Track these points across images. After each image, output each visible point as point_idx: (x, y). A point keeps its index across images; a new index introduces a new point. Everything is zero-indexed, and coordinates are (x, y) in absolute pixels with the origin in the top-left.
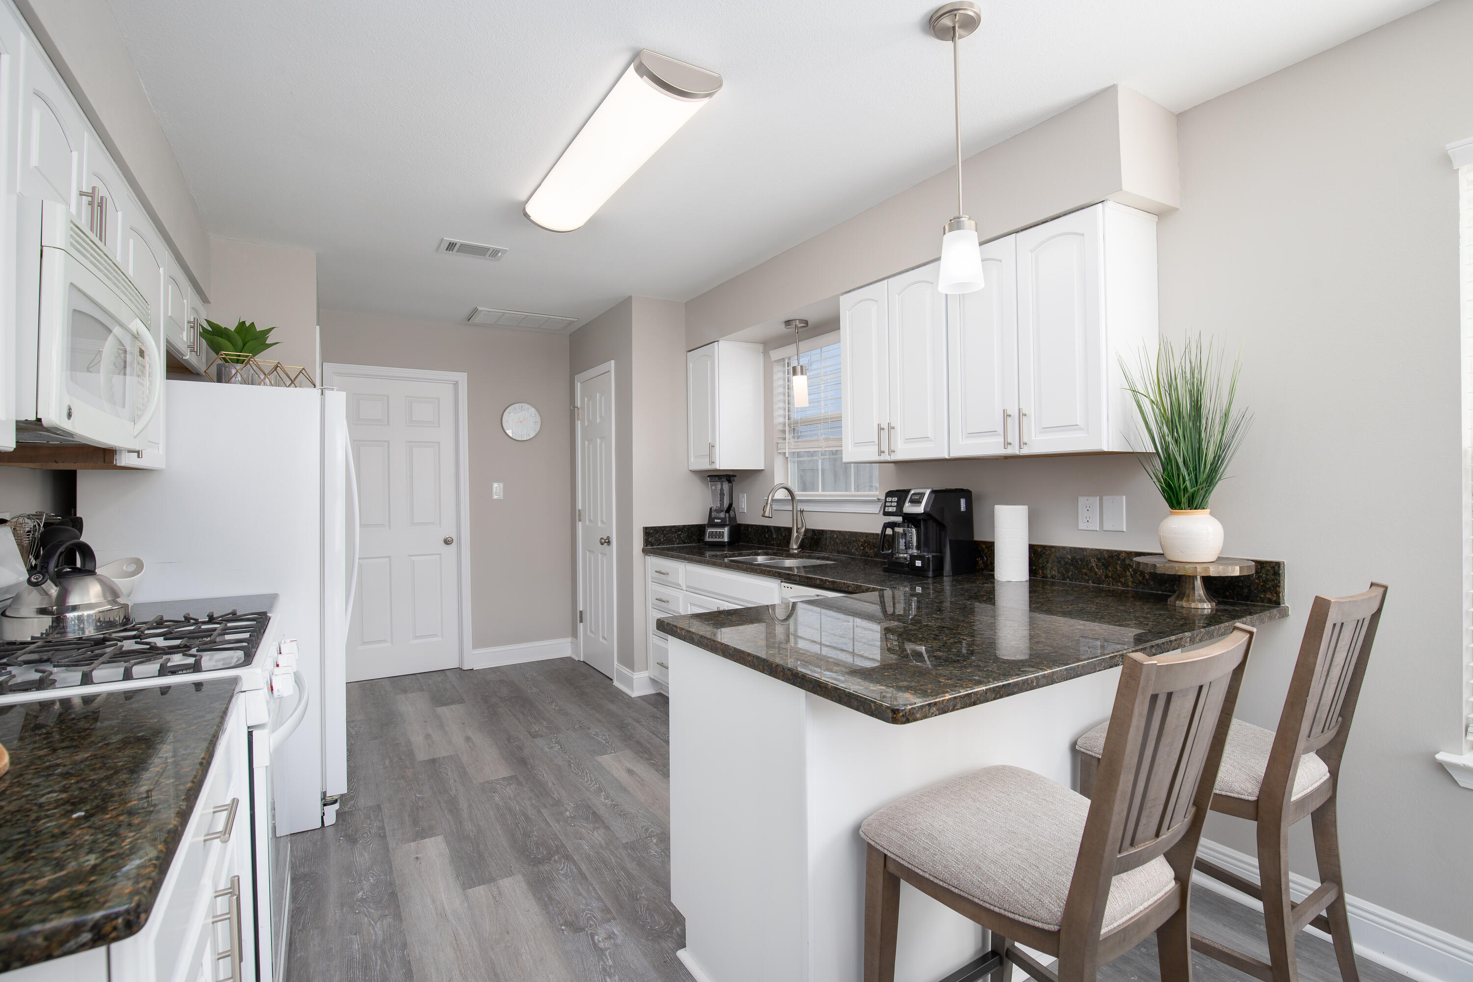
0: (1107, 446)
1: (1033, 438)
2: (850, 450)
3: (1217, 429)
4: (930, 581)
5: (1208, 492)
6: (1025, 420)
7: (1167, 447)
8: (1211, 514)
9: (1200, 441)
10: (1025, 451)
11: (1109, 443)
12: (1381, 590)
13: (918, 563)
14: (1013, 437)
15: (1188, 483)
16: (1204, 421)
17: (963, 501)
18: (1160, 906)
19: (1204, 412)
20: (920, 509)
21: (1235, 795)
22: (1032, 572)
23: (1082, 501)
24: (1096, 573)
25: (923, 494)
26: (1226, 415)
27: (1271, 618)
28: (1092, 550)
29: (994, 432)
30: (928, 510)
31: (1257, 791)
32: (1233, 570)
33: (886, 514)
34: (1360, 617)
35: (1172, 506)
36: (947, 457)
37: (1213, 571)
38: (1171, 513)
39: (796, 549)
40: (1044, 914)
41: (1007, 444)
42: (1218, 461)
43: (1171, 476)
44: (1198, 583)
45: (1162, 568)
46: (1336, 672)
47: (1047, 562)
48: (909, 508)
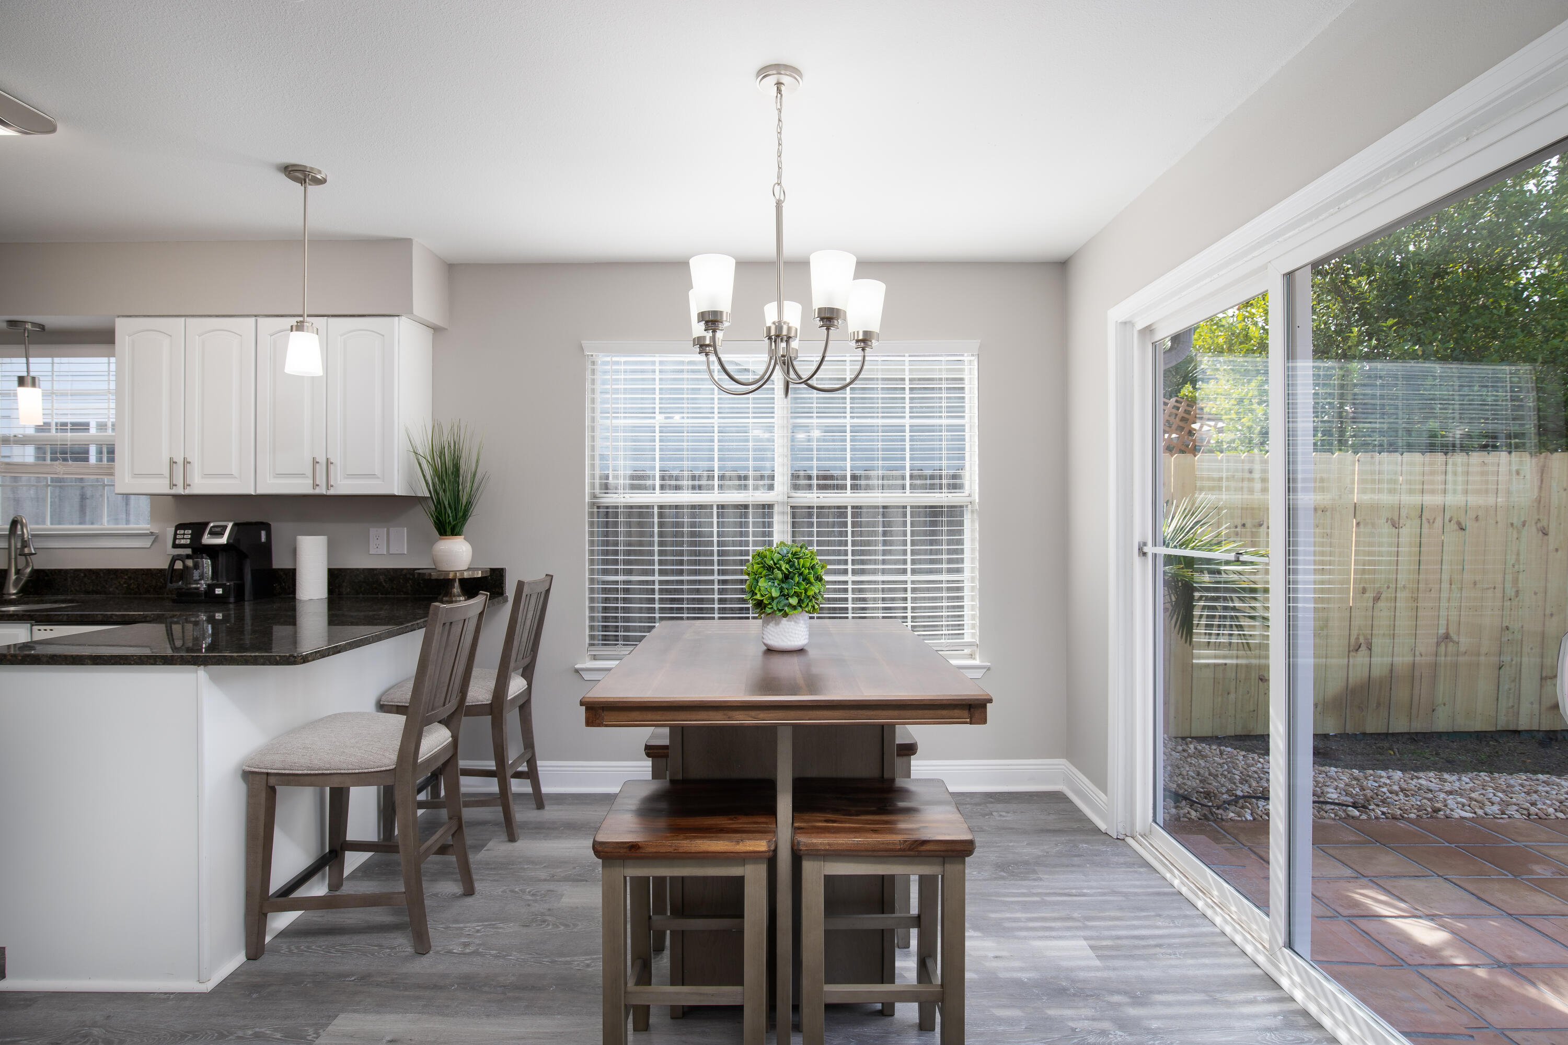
0: (396, 492)
1: (339, 482)
2: (127, 481)
3: (469, 485)
4: (231, 606)
5: (463, 525)
6: (332, 467)
7: (438, 494)
8: (465, 539)
9: (458, 491)
10: (332, 492)
11: (397, 489)
12: (550, 578)
13: (219, 591)
14: (321, 480)
15: (451, 518)
16: (461, 478)
17: (263, 533)
18: (444, 749)
19: (461, 471)
20: (223, 540)
21: (480, 703)
22: (331, 591)
23: (373, 531)
24: (384, 587)
25: (225, 527)
26: (474, 475)
27: (498, 603)
28: (381, 569)
29: (302, 475)
30: (231, 541)
31: (491, 698)
32: (478, 574)
33: (175, 546)
34: (539, 591)
35: (441, 534)
36: (253, 493)
37: (466, 575)
38: (441, 539)
39: (14, 594)
40: (387, 761)
41: (315, 485)
42: (469, 504)
43: (440, 513)
44: (457, 584)
45: (434, 576)
46: (528, 623)
47: (343, 582)
48: (207, 540)
